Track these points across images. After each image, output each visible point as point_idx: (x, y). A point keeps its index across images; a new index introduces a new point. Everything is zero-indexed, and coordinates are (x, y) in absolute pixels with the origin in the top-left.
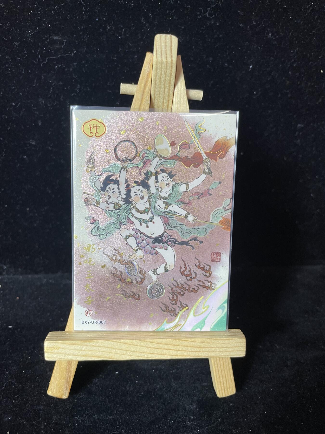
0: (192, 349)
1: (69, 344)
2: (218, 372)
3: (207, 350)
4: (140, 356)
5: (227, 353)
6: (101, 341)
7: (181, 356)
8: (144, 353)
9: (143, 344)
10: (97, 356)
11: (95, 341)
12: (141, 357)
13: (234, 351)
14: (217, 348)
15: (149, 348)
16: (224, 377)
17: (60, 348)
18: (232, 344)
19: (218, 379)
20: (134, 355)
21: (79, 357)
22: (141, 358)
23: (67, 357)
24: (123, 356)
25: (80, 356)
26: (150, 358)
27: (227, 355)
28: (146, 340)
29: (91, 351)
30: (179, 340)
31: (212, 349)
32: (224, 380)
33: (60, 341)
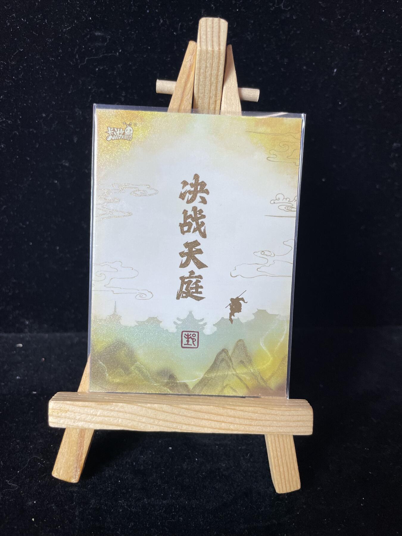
0: (242, 421)
1: (80, 406)
2: (277, 458)
3: (261, 423)
4: (171, 427)
5: (288, 430)
6: (121, 404)
7: (227, 430)
8: (177, 423)
9: (176, 411)
10: (116, 424)
11: (114, 403)
12: (174, 428)
13: (297, 426)
14: (274, 421)
15: (184, 417)
16: (285, 465)
17: (68, 410)
18: (294, 416)
19: (277, 468)
20: (164, 425)
21: (92, 424)
22: (173, 430)
23: (77, 423)
24: (149, 426)
25: (94, 423)
26: (184, 430)
27: (288, 431)
28: (180, 406)
29: (108, 416)
30: (224, 408)
31: (268, 423)
32: (285, 469)
33: (68, 402)
